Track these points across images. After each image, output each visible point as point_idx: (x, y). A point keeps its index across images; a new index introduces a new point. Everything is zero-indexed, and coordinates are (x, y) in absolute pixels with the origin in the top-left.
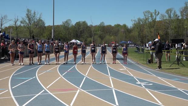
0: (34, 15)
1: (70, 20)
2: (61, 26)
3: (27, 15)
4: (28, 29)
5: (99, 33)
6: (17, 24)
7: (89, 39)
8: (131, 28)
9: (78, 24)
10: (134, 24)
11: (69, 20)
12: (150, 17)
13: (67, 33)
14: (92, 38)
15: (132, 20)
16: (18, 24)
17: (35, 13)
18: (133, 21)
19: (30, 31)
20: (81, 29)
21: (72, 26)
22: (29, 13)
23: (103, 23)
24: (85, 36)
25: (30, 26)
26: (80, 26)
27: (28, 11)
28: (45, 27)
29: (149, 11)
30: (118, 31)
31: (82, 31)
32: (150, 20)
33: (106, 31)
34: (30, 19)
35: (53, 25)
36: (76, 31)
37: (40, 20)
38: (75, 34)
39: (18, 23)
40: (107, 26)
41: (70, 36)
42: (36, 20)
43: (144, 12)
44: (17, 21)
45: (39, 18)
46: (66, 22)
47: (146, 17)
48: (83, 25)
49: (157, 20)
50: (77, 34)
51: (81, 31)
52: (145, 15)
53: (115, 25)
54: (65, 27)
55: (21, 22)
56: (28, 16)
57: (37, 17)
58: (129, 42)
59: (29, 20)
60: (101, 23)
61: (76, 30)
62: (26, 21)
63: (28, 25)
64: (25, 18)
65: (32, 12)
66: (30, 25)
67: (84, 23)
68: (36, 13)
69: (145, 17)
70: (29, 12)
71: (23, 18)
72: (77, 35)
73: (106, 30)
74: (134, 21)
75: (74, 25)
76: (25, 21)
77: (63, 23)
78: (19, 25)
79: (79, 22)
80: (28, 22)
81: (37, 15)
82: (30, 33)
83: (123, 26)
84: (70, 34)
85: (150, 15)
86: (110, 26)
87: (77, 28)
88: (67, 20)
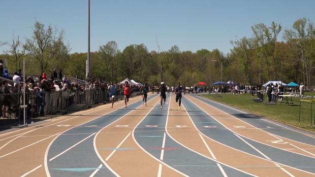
0: (48, 35)
1: (114, 42)
2: (99, 54)
3: (36, 33)
5: (172, 65)
6: (16, 51)
7: (152, 78)
8: (228, 56)
9: (129, 49)
10: (235, 49)
11: (112, 42)
12: (265, 37)
13: (109, 68)
14: (159, 75)
15: (231, 42)
16: (18, 51)
17: (50, 30)
18: (235, 45)
19: (42, 64)
20: (134, 61)
21: (119, 53)
22: (40, 31)
23: (175, 47)
24: (143, 72)
25: (42, 55)
26: (133, 54)
27: (38, 26)
28: (68, 56)
29: (262, 24)
30: (205, 62)
31: (138, 64)
32: (265, 41)
33: (182, 63)
34: (41, 41)
35: (87, 51)
36: (127, 63)
37: (59, 44)
38: (125, 68)
39: (20, 50)
40: (184, 53)
41: (114, 72)
42: (52, 44)
43: (252, 27)
44: (17, 45)
45: (60, 39)
46: (107, 47)
47: (257, 36)
48: (139, 52)
49: (277, 41)
51: (135, 63)
52: (255, 32)
53: (199, 52)
54: (106, 55)
55: (25, 47)
56: (37, 36)
57: (55, 37)
58: (228, 82)
59: (40, 43)
60: (172, 48)
61: (126, 61)
62: (35, 45)
63: (39, 53)
64: (33, 39)
65: (46, 28)
66: (41, 52)
67: (141, 48)
68: (53, 30)
69: (255, 36)
70: (40, 29)
72: (128, 70)
73: (182, 60)
76: (33, 46)
77: (102, 49)
78: (20, 52)
79: (131, 47)
80: (37, 47)
81: (54, 33)
82: (42, 68)
83: (212, 52)
84: (116, 69)
85: (264, 33)
86: (189, 53)
87: (128, 57)
88: (109, 42)
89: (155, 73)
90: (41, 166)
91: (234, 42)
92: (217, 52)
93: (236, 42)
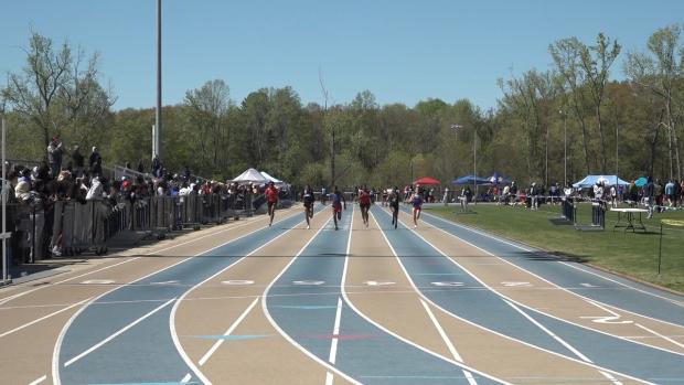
0: (62, 64)
1: (222, 83)
2: (183, 109)
3: (33, 60)
4: (39, 123)
5: (359, 137)
7: (311, 169)
9: (258, 101)
10: (507, 99)
11: (217, 81)
12: (580, 69)
13: (207, 144)
14: (328, 162)
15: (500, 82)
17: (66, 53)
18: (507, 87)
19: (47, 134)
20: (267, 127)
21: (231, 110)
22: (43, 55)
23: (367, 94)
25: (48, 112)
26: (266, 111)
27: (38, 43)
28: (111, 116)
29: (575, 39)
30: (436, 131)
31: (276, 134)
32: (580, 80)
33: (382, 132)
34: (45, 80)
35: (155, 105)
36: (250, 132)
37: (88, 87)
38: (245, 145)
40: (387, 108)
41: (220, 154)
42: (74, 87)
43: (551, 46)
45: (89, 75)
46: (205, 92)
47: (561, 68)
48: (280, 106)
49: (610, 79)
50: (255, 148)
51: (270, 133)
52: (557, 59)
53: (421, 105)
54: (200, 115)
55: (7, 95)
56: (35, 68)
57: (79, 70)
58: (493, 179)
59: (43, 83)
60: (359, 98)
61: (247, 126)
62: (29, 89)
63: (38, 107)
64: (25, 75)
65: (56, 49)
66: (44, 107)
67: (285, 96)
68: (73, 54)
69: (556, 68)
70: (42, 50)
71: (13, 77)
73: (382, 125)
74: (511, 84)
75: (239, 105)
76: (26, 90)
77: (191, 98)
79: (262, 93)
80: (36, 93)
81: (75, 61)
83: (455, 107)
84: (224, 147)
85: (578, 60)
86: (400, 107)
87: (254, 117)
88: (210, 83)
89: (317, 157)
90: (44, 377)
91: (505, 81)
92: (464, 107)
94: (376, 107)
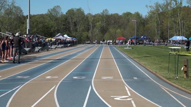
1: (59, 7)
8: (146, 17)
9: (71, 12)
10: (151, 12)
11: (57, 6)
14: (90, 31)
15: (147, 6)
21: (62, 15)
23: (106, 10)
24: (81, 29)
45: (13, 3)
46: (54, 9)
51: (75, 23)
53: (124, 14)
61: (67, 20)
67: (79, 10)
79: (72, 10)
83: (134, 14)
86: (117, 14)
88: (55, 6)
92: (138, 14)
93: (150, 7)
94: (109, 14)
